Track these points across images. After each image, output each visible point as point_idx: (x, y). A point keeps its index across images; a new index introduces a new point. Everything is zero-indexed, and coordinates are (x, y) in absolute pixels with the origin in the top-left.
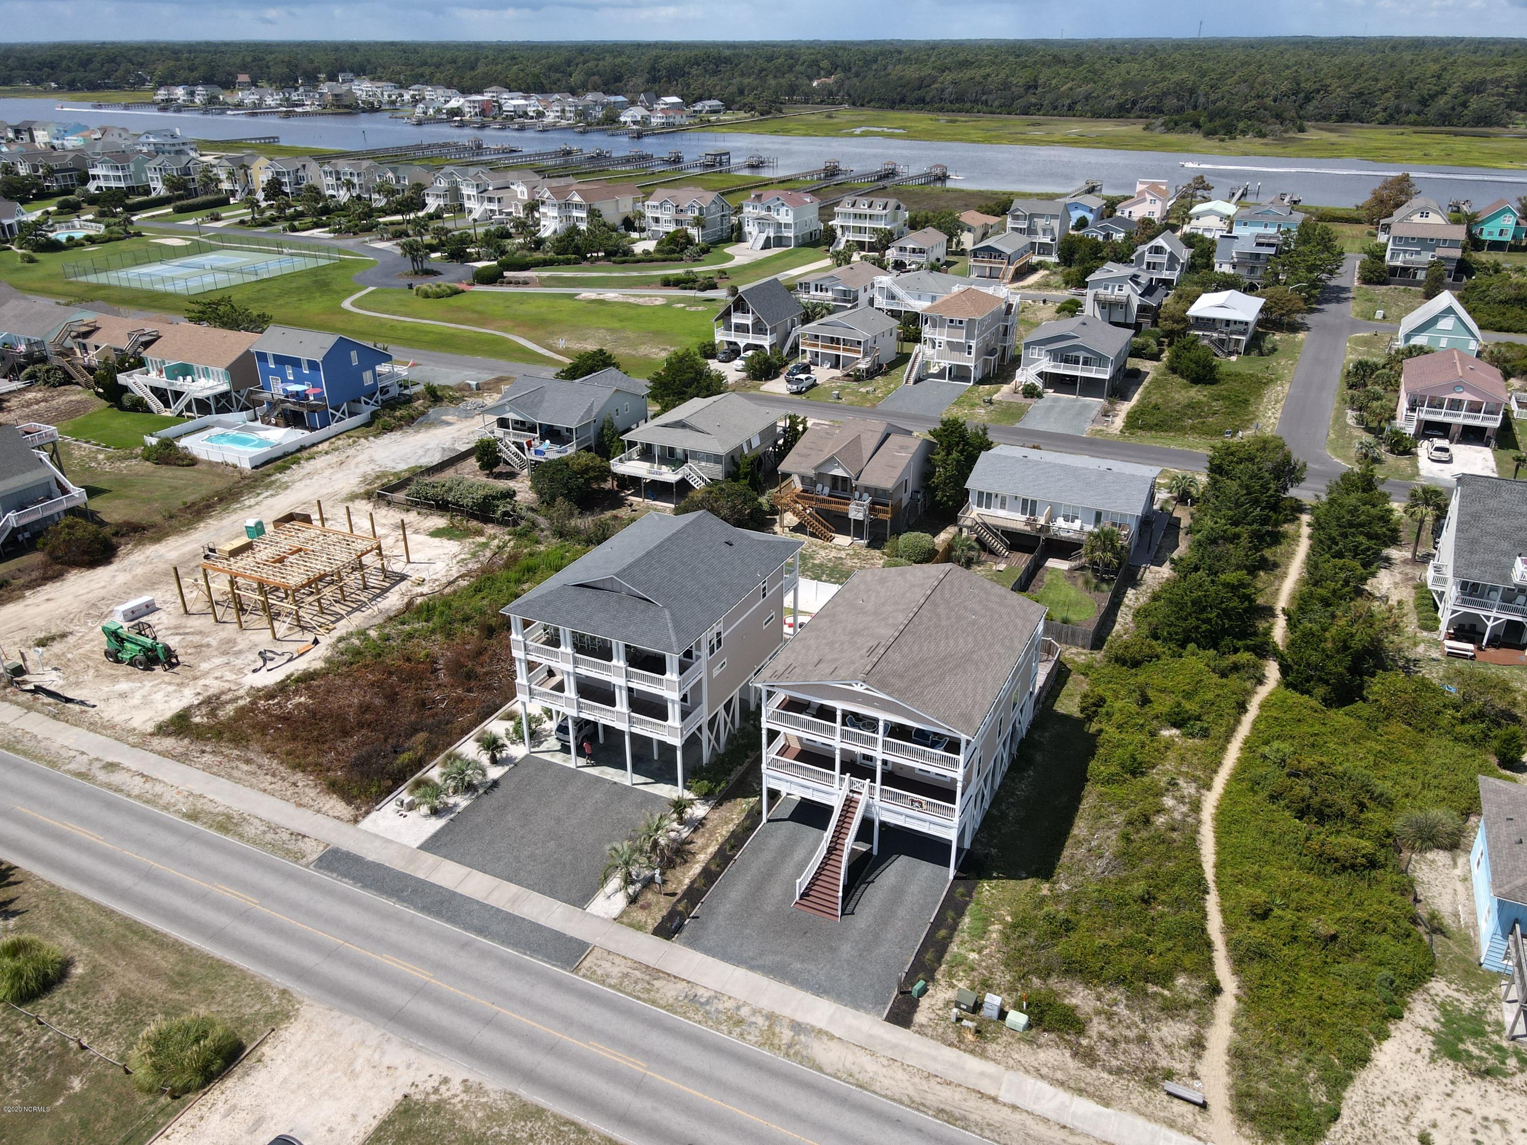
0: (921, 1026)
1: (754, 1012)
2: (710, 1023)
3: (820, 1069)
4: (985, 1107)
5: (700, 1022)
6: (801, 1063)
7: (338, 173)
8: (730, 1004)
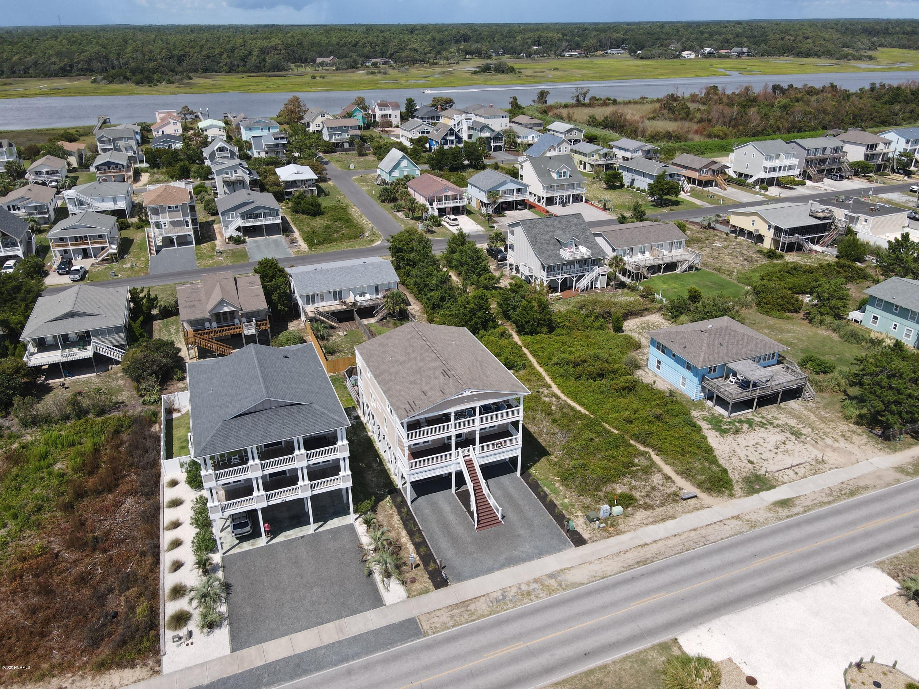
0: (590, 538)
1: (528, 584)
2: (519, 604)
3: (582, 584)
4: (647, 549)
5: (514, 607)
6: (573, 588)
8: (514, 590)
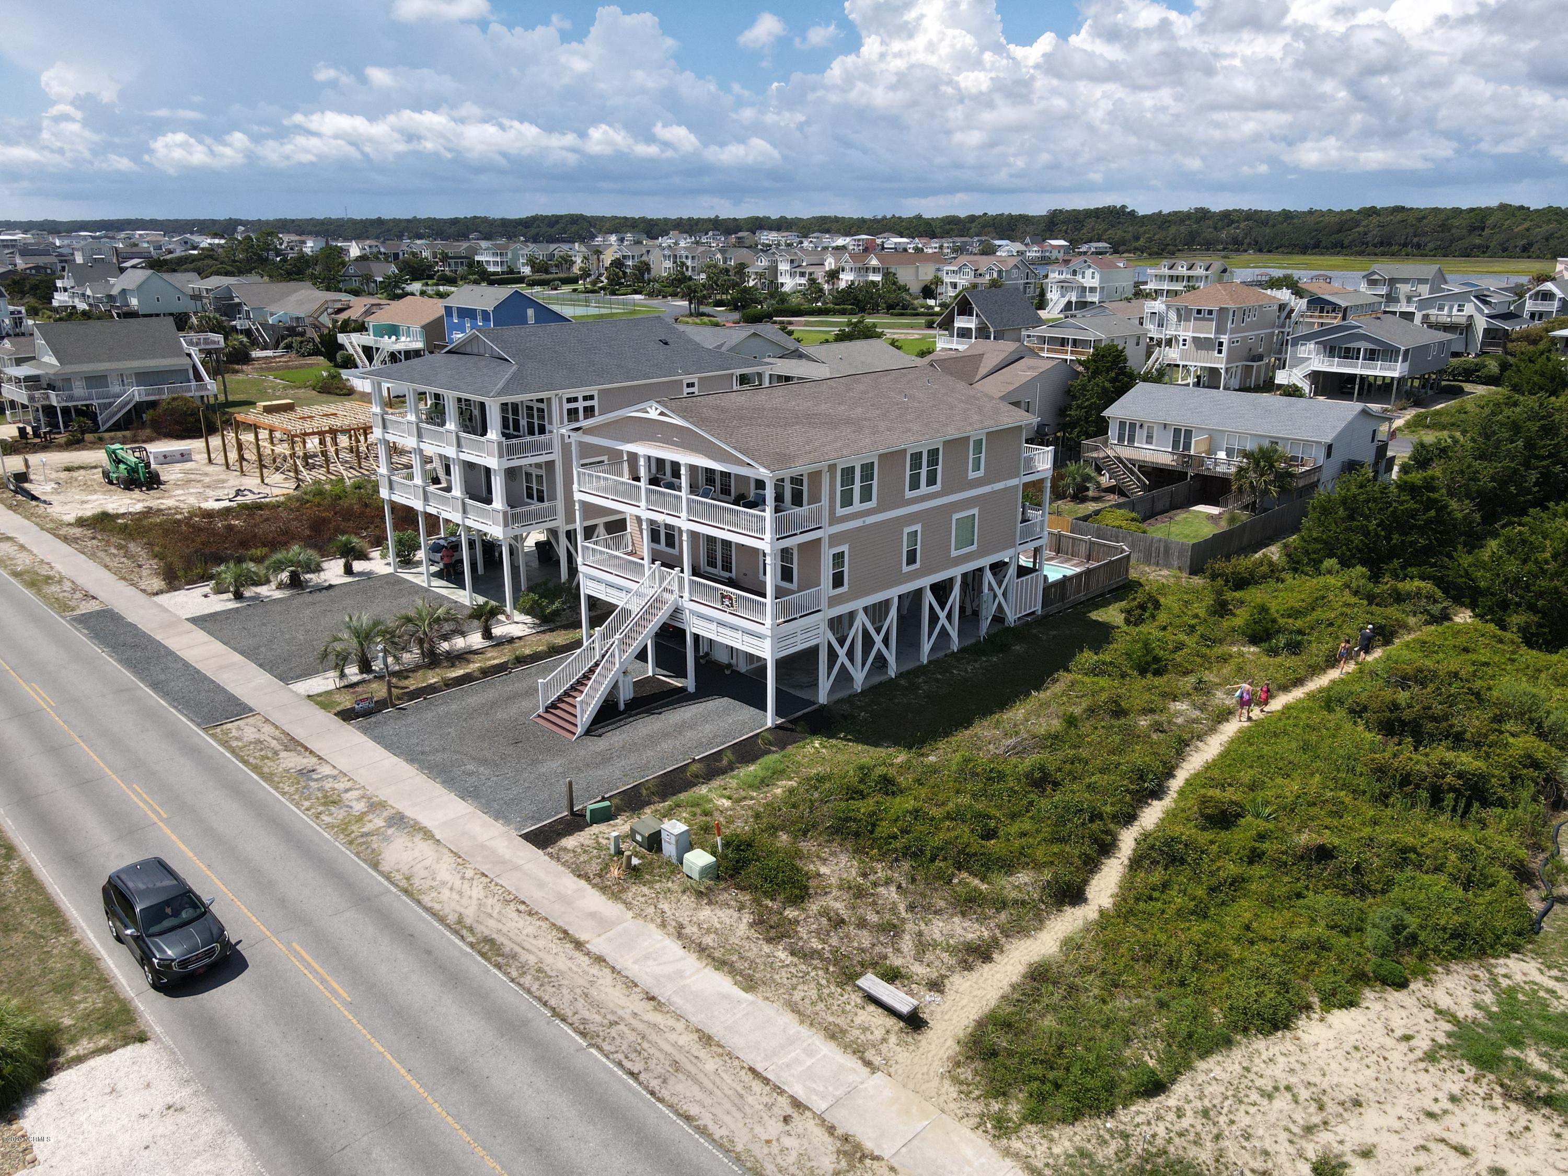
0: (563, 849)
1: (363, 797)
2: (297, 797)
3: (375, 865)
4: (556, 950)
5: (285, 794)
6: (357, 853)
7: (675, 256)
8: (342, 786)
